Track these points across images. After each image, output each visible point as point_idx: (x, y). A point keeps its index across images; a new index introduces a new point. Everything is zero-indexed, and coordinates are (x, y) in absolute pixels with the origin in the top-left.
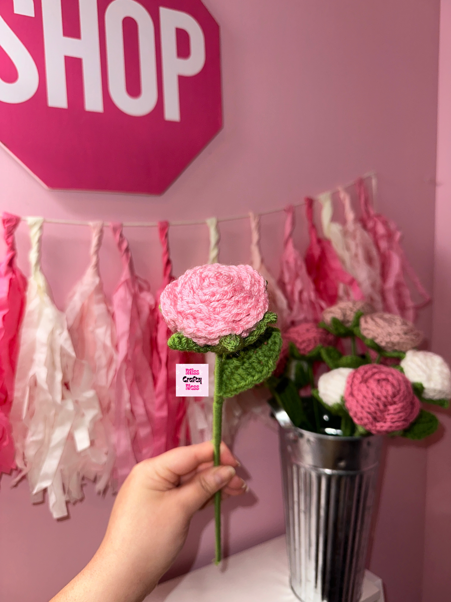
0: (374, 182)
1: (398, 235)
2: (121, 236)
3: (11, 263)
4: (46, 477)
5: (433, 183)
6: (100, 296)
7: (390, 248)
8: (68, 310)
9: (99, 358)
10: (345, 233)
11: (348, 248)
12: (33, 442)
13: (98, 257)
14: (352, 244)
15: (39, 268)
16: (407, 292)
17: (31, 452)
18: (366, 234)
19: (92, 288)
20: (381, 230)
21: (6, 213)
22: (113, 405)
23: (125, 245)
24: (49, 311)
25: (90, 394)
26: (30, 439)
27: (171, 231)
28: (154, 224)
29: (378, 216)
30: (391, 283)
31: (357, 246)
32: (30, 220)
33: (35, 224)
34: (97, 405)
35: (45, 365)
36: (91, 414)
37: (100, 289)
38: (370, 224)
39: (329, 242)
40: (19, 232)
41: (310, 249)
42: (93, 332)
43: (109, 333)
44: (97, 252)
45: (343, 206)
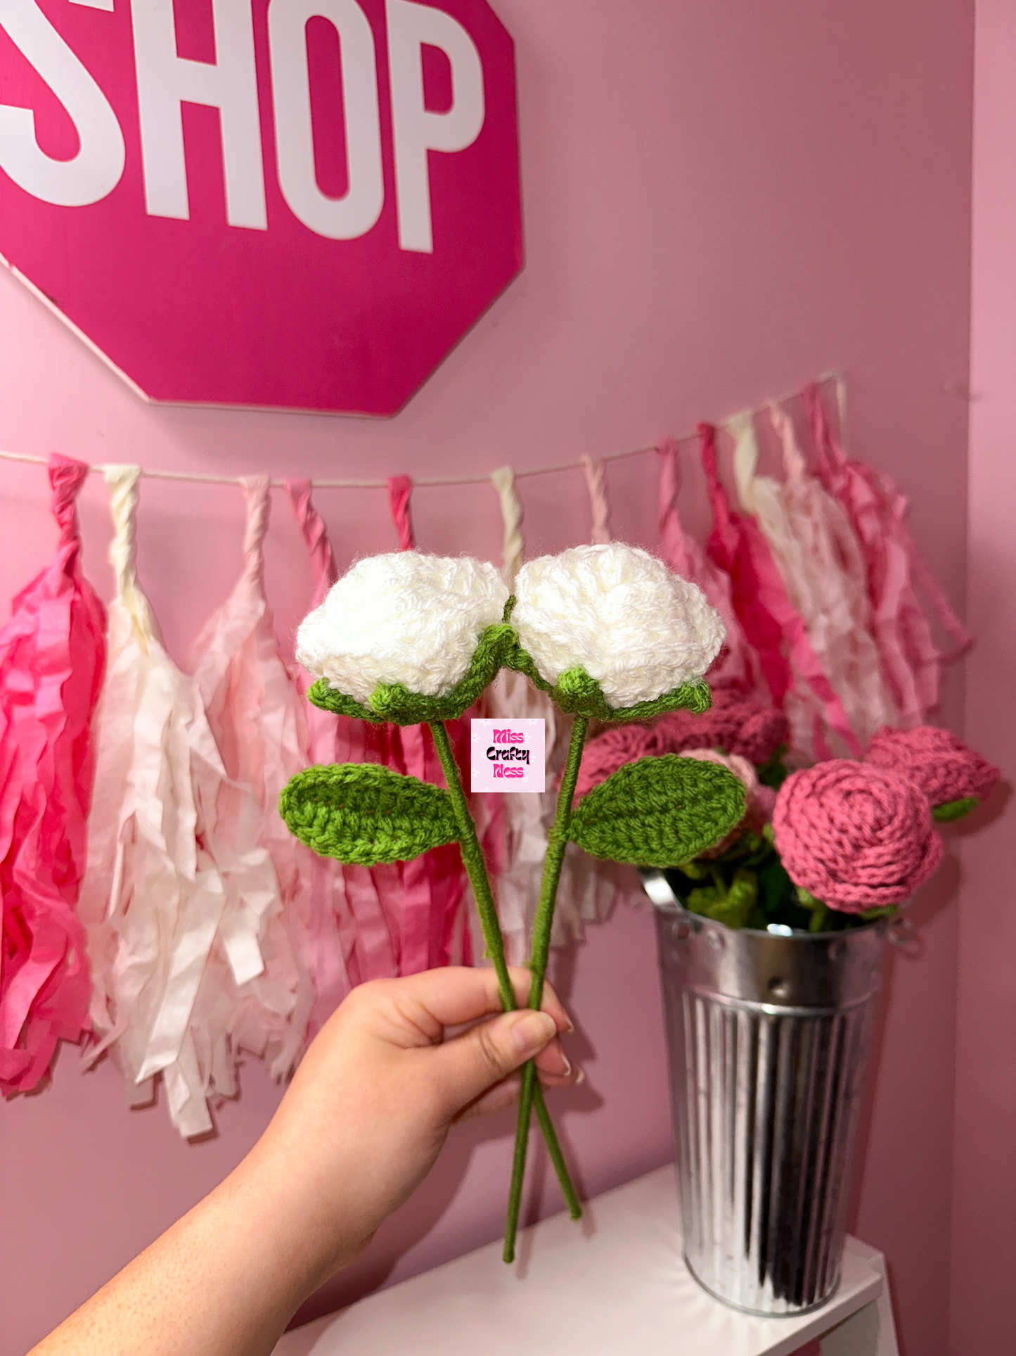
0: (841, 391)
1: (900, 505)
2: (309, 508)
3: (70, 567)
4: (163, 1044)
5: (963, 393)
6: (269, 642)
7: (885, 532)
8: (199, 672)
9: (273, 777)
10: (787, 500)
11: (796, 534)
12: (134, 967)
13: (260, 555)
14: (806, 524)
15: (132, 579)
16: (923, 628)
17: (128, 992)
18: (831, 502)
19: (252, 625)
20: (862, 494)
21: (56, 456)
22: (306, 883)
23: (317, 530)
24: (161, 674)
25: (258, 857)
26: (125, 960)
27: (417, 498)
28: (379, 483)
29: (855, 464)
30: (890, 609)
31: (816, 527)
32: (111, 471)
33: (122, 480)
34: (271, 882)
35: (157, 793)
36: (261, 901)
37: (267, 626)
38: (839, 483)
39: (753, 521)
40: (85, 495)
41: (716, 535)
42: (256, 720)
43: (291, 722)
44: (259, 544)
45: (780, 441)
